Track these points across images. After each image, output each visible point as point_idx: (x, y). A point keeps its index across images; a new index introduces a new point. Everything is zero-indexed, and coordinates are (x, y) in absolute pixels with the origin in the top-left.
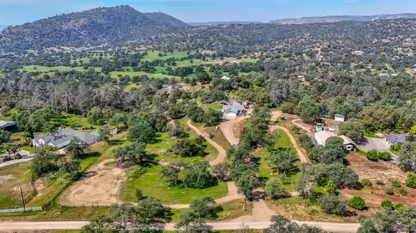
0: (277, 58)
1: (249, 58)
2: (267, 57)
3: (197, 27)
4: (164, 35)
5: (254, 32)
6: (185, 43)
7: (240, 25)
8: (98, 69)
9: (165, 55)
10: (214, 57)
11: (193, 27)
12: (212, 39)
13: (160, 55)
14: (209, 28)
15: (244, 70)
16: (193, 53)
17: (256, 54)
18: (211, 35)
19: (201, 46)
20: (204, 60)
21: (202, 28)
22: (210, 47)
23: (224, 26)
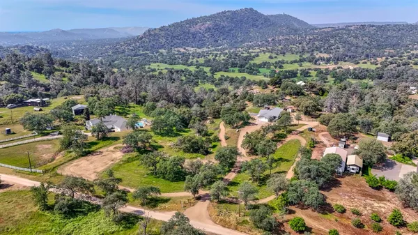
0: (404, 65)
1: (369, 63)
2: (392, 63)
3: (320, 29)
4: (281, 38)
5: (389, 34)
6: (300, 46)
7: (373, 26)
8: (207, 69)
9: (276, 57)
10: (328, 61)
11: (316, 29)
12: (333, 42)
13: (271, 57)
14: (335, 30)
15: (356, 77)
16: (306, 56)
17: (378, 59)
18: (332, 37)
19: (318, 49)
20: (315, 64)
21: (326, 30)
22: (327, 51)
23: (352, 28)
